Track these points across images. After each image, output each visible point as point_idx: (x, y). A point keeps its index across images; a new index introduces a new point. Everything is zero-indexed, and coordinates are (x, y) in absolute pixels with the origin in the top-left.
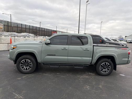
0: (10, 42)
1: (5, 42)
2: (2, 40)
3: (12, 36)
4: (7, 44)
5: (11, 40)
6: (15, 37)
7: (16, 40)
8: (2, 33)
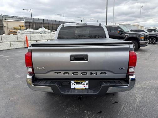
0: (26, 40)
1: (21, 40)
2: (18, 38)
3: (28, 34)
4: (24, 42)
5: (26, 37)
6: (30, 34)
7: (31, 38)
8: (21, 31)
